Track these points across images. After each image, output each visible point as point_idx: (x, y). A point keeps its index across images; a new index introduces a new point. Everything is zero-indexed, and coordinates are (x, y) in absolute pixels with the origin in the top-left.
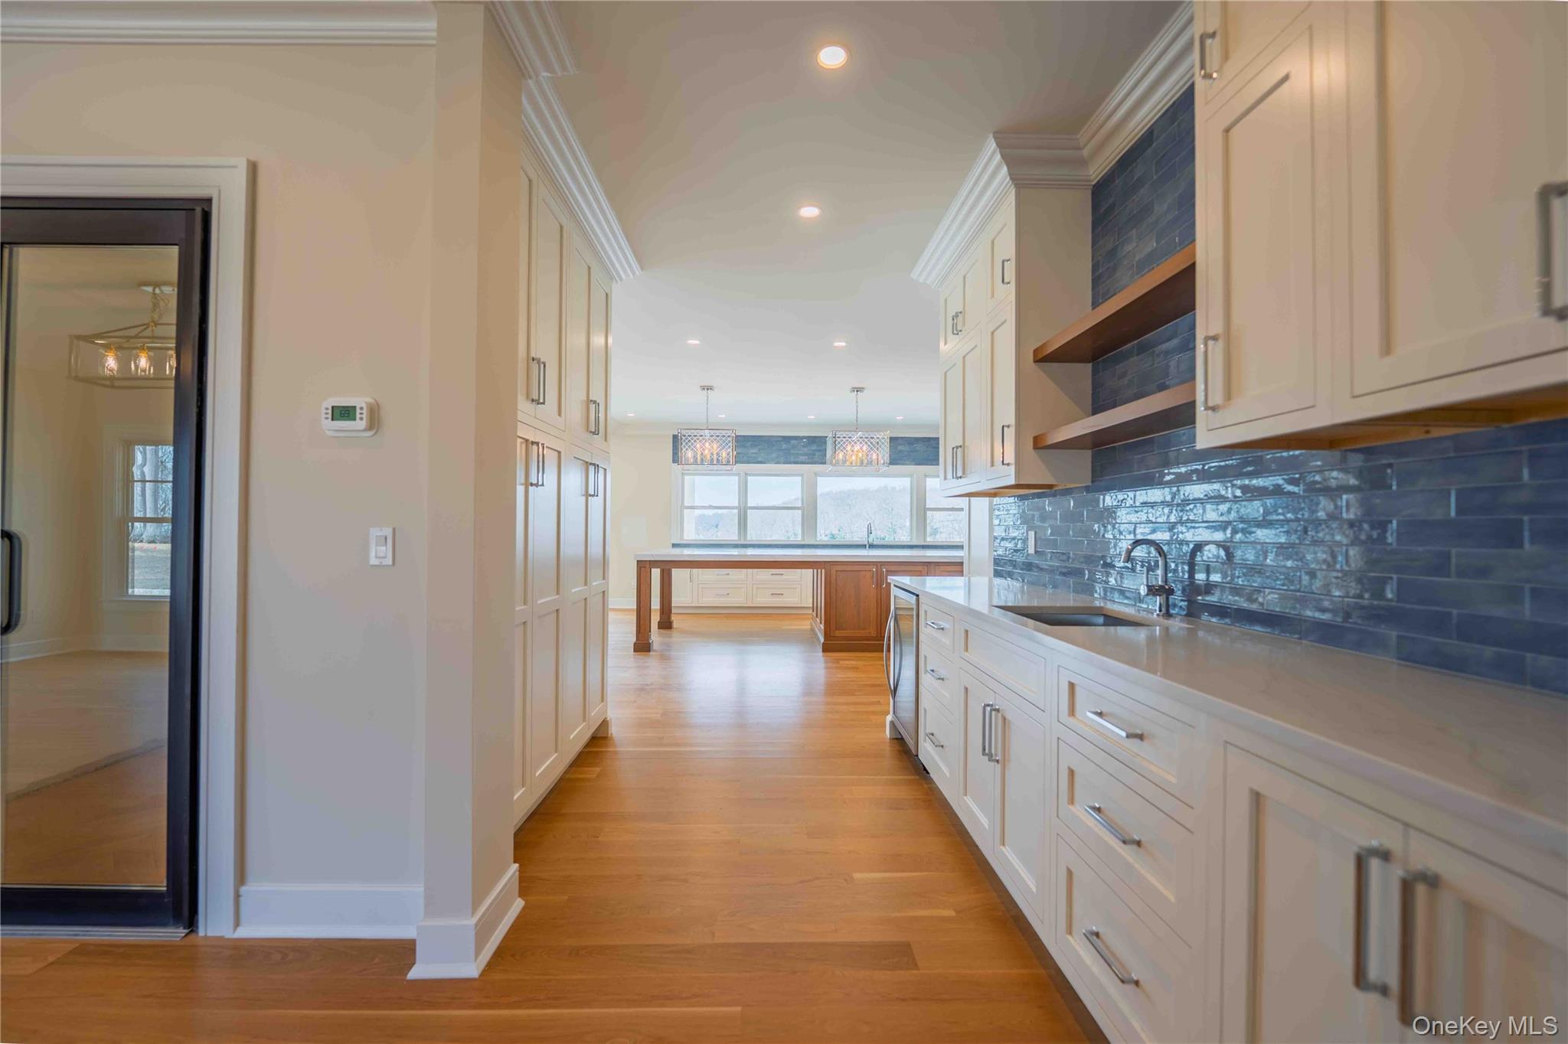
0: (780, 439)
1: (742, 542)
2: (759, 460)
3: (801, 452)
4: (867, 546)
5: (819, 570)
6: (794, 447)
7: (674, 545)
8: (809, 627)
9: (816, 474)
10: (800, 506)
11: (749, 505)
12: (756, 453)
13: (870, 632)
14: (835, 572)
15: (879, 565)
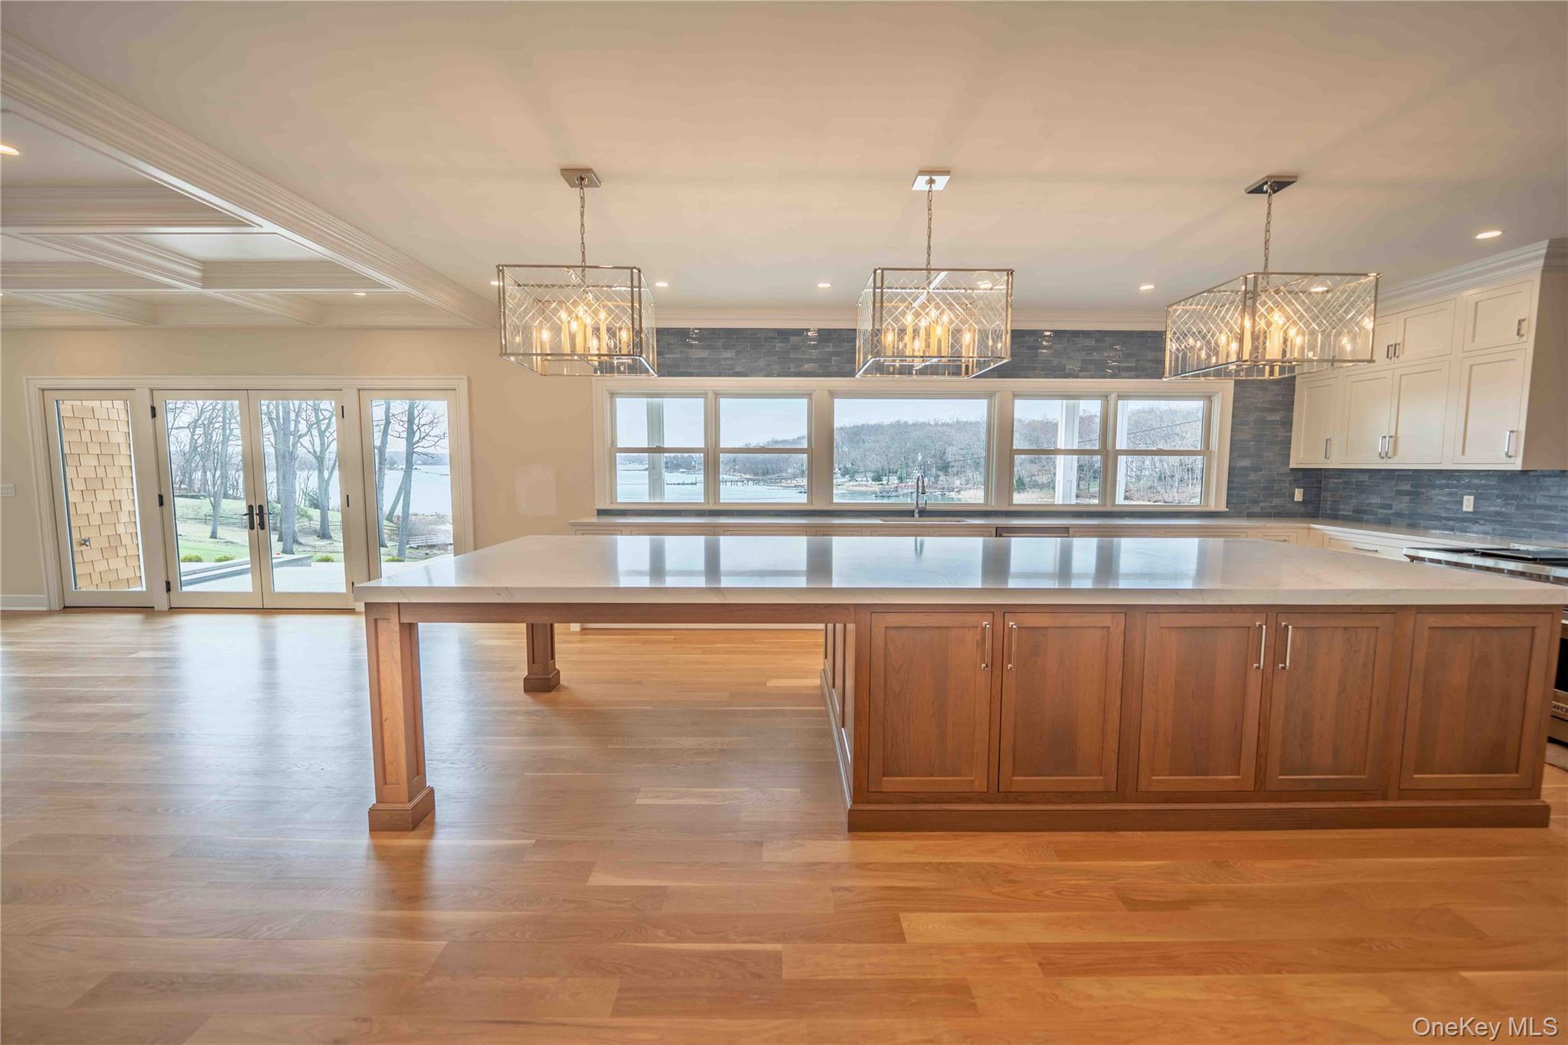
0: (772, 334)
1: (711, 507)
2: (738, 369)
3: (806, 357)
4: (916, 515)
5: (839, 626)
6: (795, 348)
7: (601, 513)
8: (822, 667)
9: (833, 394)
10: (806, 446)
11: (723, 445)
12: (731, 359)
13: (973, 782)
14: (882, 630)
15: (999, 614)
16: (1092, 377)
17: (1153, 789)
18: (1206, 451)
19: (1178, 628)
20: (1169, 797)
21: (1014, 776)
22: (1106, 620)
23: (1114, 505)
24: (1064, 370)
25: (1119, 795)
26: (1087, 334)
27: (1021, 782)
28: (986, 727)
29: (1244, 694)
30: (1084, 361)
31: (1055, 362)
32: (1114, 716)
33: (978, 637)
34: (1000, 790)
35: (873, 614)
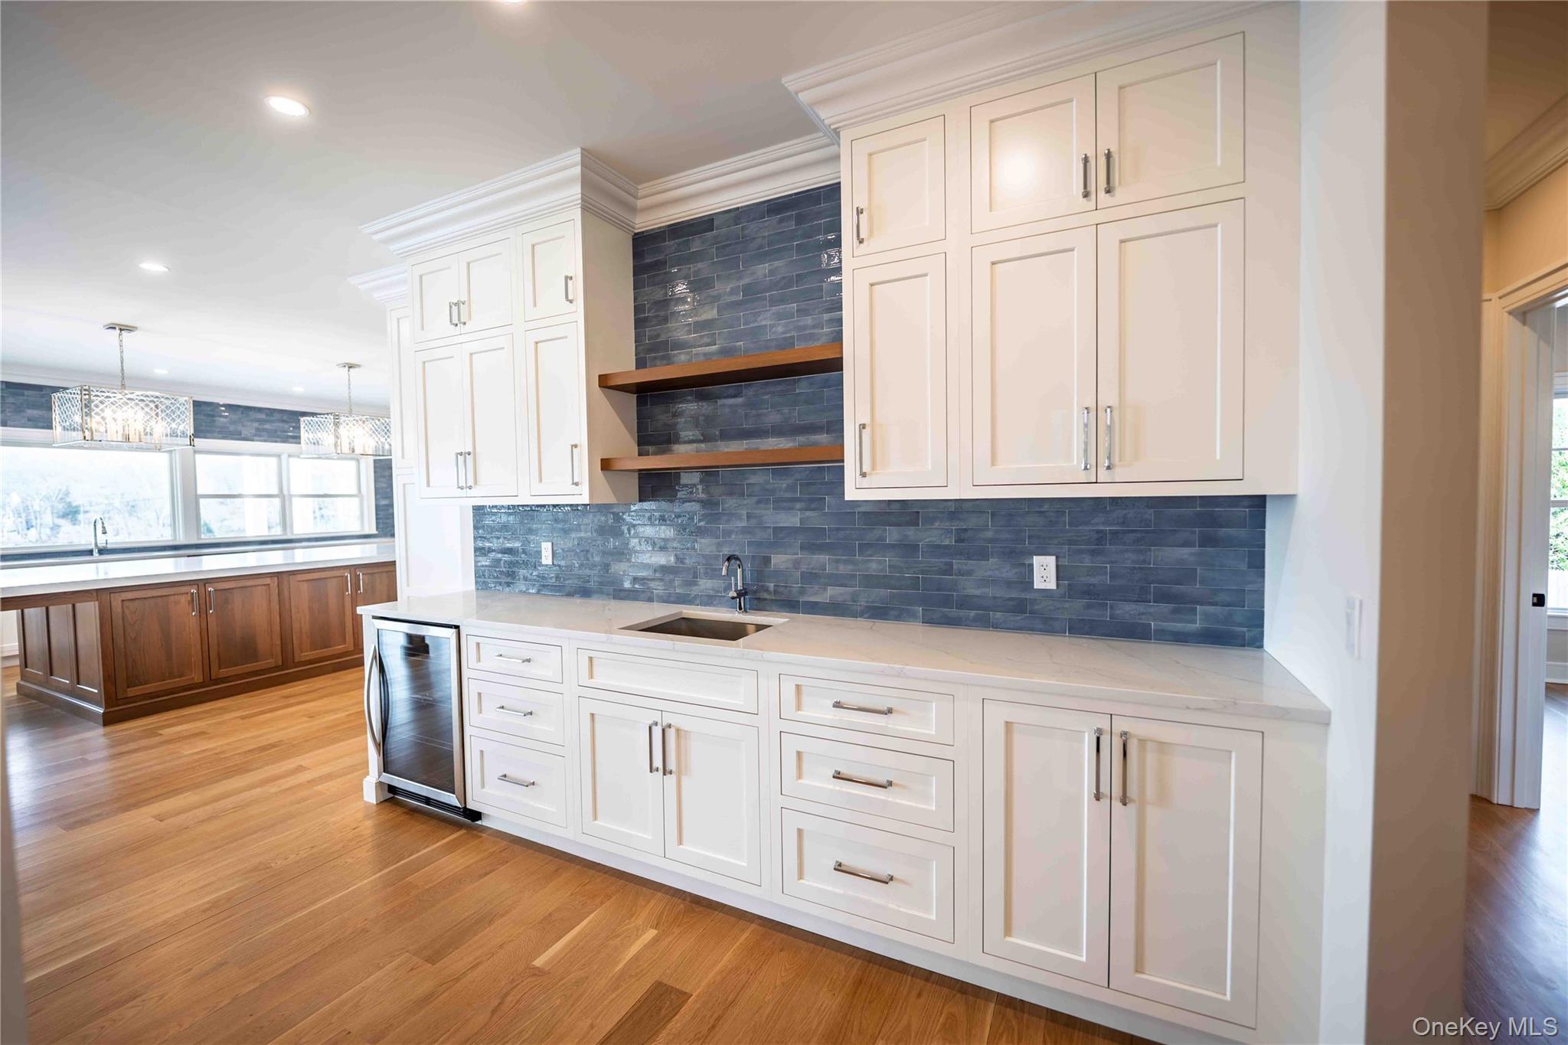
4: (95, 552)
13: (193, 678)
14: (120, 602)
15: (201, 584)
16: (265, 441)
17: (303, 660)
18: (359, 494)
19: (307, 580)
20: (311, 662)
21: (220, 669)
22: (268, 581)
23: (292, 534)
24: (240, 434)
25: (283, 667)
26: (260, 410)
27: (224, 672)
28: (199, 647)
29: (344, 606)
30: (257, 429)
31: (232, 428)
32: (277, 628)
33: (189, 599)
34: (212, 678)
35: (112, 595)
